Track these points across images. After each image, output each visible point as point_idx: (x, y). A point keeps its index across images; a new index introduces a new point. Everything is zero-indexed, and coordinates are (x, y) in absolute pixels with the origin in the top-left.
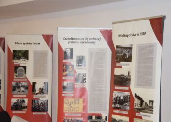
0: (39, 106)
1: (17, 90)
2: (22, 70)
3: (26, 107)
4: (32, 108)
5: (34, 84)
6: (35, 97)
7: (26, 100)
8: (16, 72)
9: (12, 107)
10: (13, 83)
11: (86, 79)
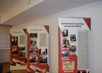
0: (43, 60)
1: (32, 53)
2: (34, 43)
3: (37, 61)
4: (40, 61)
5: (40, 50)
6: (41, 56)
7: (37, 58)
8: (31, 44)
9: (30, 61)
10: (30, 49)
11: (76, 49)
